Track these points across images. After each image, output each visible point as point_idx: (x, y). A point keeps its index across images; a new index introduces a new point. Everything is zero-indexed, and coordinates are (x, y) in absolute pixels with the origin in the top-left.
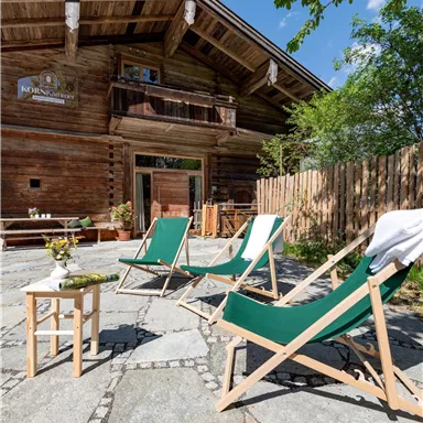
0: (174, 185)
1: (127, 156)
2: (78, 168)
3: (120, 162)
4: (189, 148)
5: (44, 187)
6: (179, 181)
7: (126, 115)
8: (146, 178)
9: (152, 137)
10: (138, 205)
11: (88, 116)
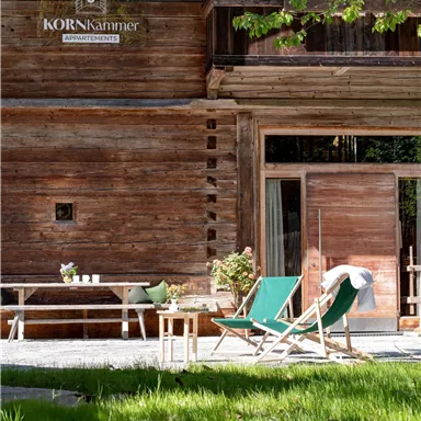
0: (358, 204)
1: (246, 141)
2: (144, 177)
3: (231, 157)
4: (396, 111)
5: (81, 219)
6: (371, 193)
7: (242, 63)
8: (291, 190)
9: (304, 92)
10: (271, 253)
11: (165, 61)
